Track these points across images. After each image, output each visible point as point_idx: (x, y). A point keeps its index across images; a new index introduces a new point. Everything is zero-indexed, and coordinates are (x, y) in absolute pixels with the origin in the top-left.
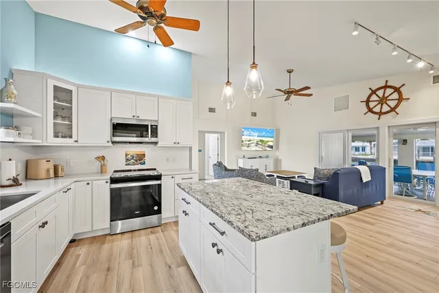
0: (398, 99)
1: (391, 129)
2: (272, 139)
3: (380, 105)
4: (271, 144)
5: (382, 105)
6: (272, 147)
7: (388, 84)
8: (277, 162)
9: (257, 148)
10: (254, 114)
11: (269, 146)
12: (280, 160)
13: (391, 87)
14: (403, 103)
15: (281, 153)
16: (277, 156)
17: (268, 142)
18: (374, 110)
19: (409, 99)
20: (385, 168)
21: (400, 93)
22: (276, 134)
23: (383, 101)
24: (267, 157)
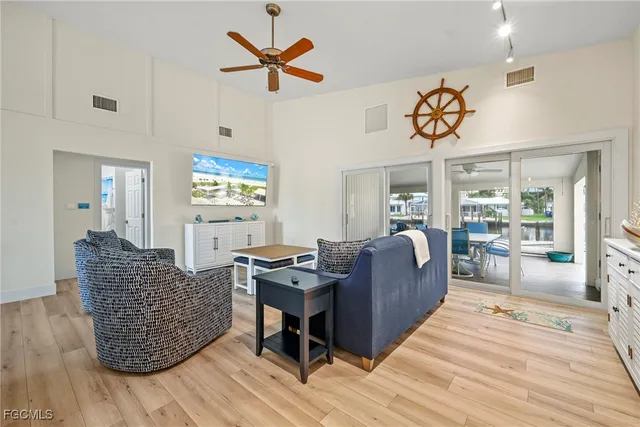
0: (459, 113)
1: (449, 164)
2: (264, 184)
3: (433, 122)
4: (262, 192)
5: (436, 123)
6: (263, 199)
7: (445, 86)
8: (275, 228)
9: (232, 201)
10: (226, 132)
11: (258, 197)
12: (281, 224)
13: (449, 91)
14: (467, 119)
15: (283, 212)
16: (276, 218)
17: (256, 188)
18: (425, 130)
19: (474, 111)
20: (446, 233)
21: (462, 103)
22: (272, 174)
23: (437, 115)
24: (254, 218)
